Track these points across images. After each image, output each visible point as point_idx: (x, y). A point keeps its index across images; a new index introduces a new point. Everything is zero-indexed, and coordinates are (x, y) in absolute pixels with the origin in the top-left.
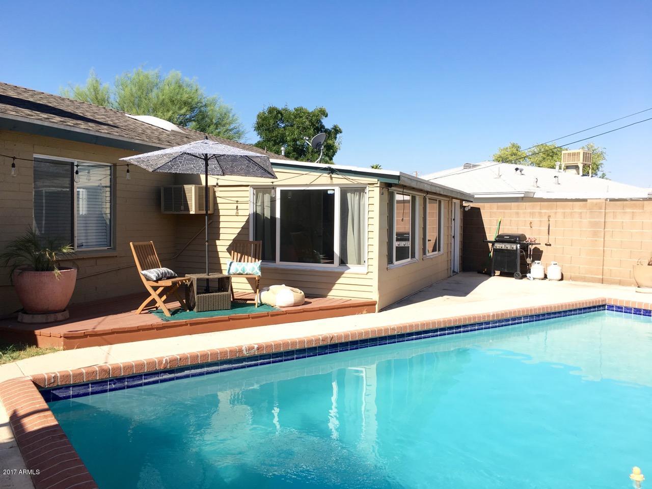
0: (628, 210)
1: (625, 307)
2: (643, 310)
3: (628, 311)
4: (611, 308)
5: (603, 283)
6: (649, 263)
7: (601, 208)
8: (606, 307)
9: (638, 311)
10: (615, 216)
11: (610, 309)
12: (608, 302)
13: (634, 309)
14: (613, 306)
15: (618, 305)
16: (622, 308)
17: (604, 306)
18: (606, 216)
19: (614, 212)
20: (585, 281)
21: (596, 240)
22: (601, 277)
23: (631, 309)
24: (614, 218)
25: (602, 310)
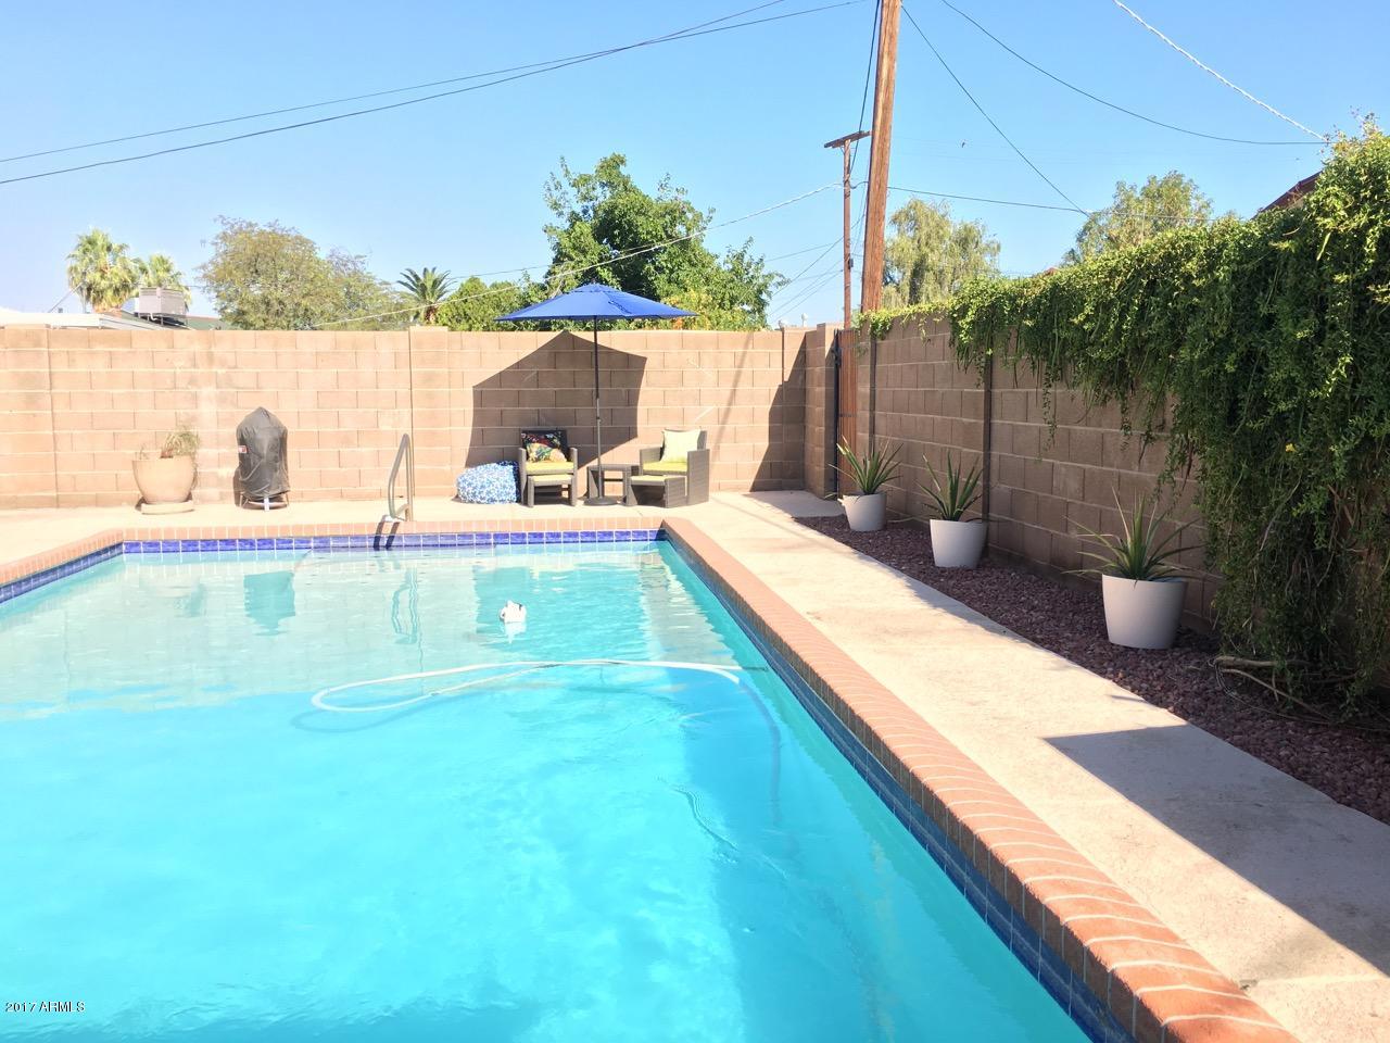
0: (99, 348)
1: (164, 542)
2: (202, 541)
3: (171, 548)
4: (133, 547)
5: (58, 507)
6: (163, 453)
7: (38, 344)
8: (124, 547)
9: (190, 545)
10: (71, 361)
11: (134, 549)
12: (125, 538)
13: (183, 541)
14: (137, 544)
15: (150, 538)
16: (157, 544)
17: (119, 545)
18: (52, 360)
19: (68, 352)
20: (17, 508)
21: (34, 415)
22: (55, 494)
23: (176, 544)
24: (69, 366)
25: (119, 554)
